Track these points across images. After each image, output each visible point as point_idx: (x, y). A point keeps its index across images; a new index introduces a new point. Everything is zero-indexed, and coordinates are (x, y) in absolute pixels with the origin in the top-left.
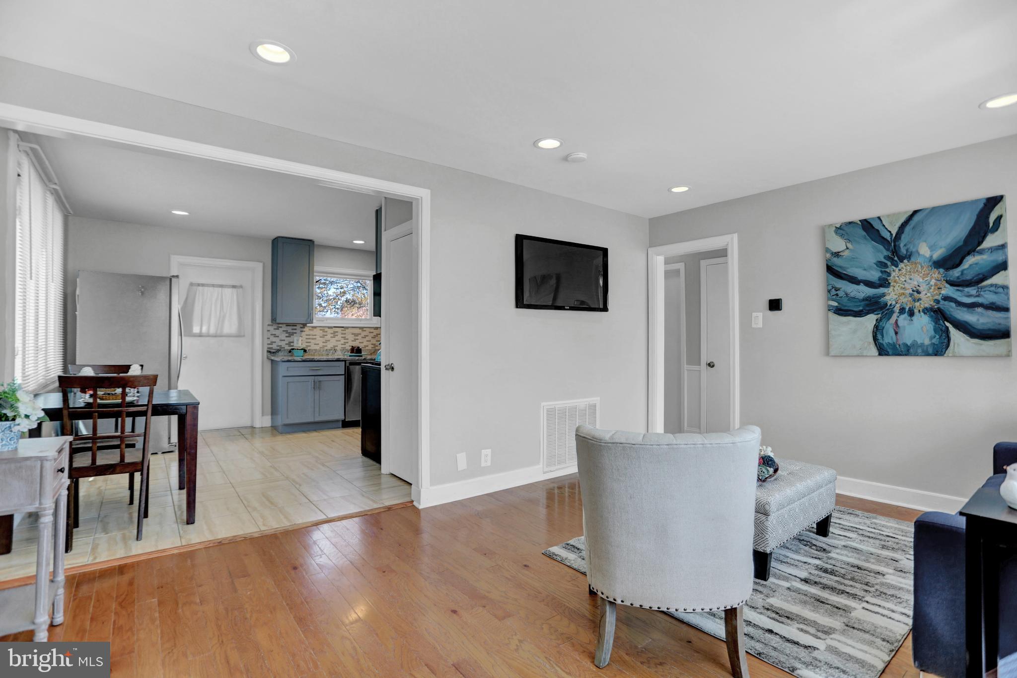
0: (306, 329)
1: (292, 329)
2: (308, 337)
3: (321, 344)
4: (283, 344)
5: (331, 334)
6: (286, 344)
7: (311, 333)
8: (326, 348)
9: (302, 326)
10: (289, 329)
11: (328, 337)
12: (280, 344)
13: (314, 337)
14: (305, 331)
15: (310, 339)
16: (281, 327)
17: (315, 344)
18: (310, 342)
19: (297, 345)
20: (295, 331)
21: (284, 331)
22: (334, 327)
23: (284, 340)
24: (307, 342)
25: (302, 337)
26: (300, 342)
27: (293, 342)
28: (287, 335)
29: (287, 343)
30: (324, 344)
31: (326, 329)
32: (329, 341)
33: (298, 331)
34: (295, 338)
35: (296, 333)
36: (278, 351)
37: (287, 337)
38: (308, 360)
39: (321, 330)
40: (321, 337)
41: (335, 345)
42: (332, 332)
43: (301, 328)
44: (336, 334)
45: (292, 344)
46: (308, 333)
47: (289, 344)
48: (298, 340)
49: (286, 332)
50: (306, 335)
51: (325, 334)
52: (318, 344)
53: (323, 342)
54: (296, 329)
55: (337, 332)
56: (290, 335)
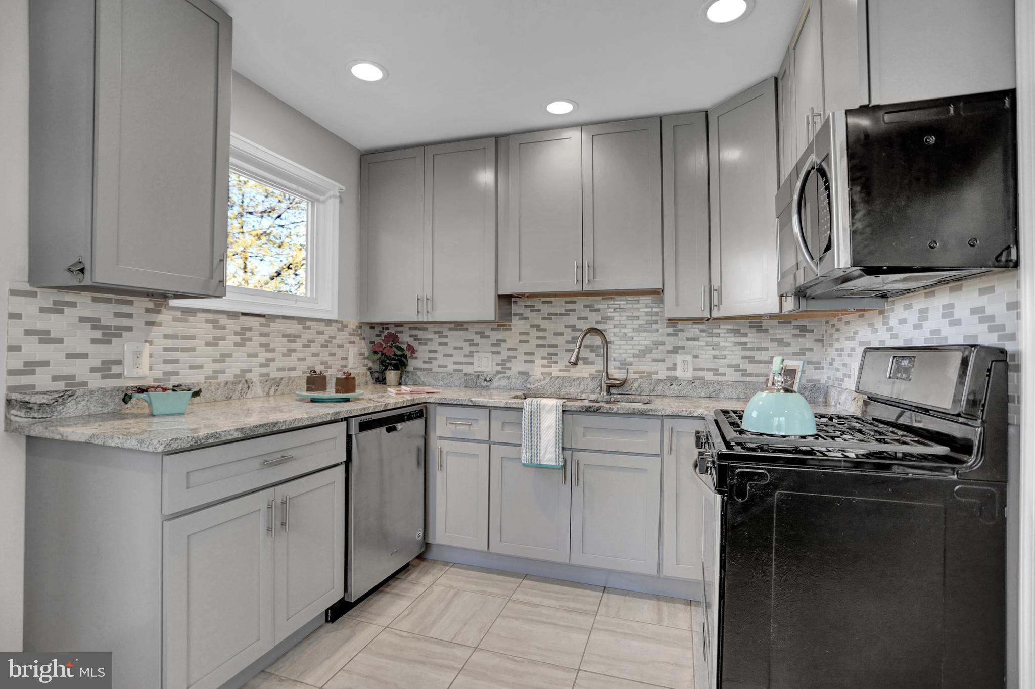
0: (164, 317)
1: (117, 315)
2: (170, 343)
3: (210, 367)
4: (80, 370)
5: (236, 334)
6: (93, 370)
7: (180, 329)
8: (222, 378)
9: (151, 305)
10: (106, 312)
11: (226, 345)
12: (66, 371)
13: (189, 344)
14: (160, 324)
15: (176, 349)
16: (73, 305)
17: (192, 367)
18: (176, 361)
19: (135, 373)
20: (125, 322)
21: (82, 320)
22: (243, 314)
23: (85, 356)
24: (166, 362)
25: (151, 343)
26: (145, 361)
27: (119, 362)
28: (98, 334)
29: (98, 363)
30: (218, 366)
31: (223, 320)
32: (230, 355)
33: (137, 322)
34: (125, 347)
35: (130, 329)
36: (64, 396)
37: (94, 342)
38: (262, 431)
39: (207, 321)
40: (208, 344)
41: (245, 366)
42: (238, 329)
43: (148, 310)
44: (248, 334)
45: (115, 369)
46: (170, 331)
47: (106, 369)
48: (138, 355)
49: (95, 323)
50: (166, 337)
51: (219, 333)
52: (201, 367)
53: (215, 361)
54: (130, 316)
55: (250, 329)
56: (109, 334)
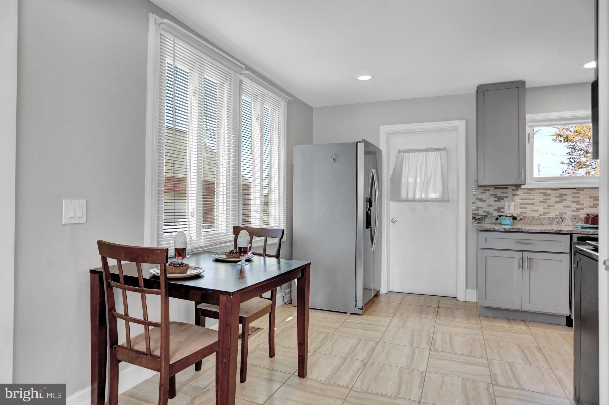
0: (520, 192)
1: (502, 193)
2: (522, 201)
3: (541, 211)
4: (491, 210)
5: (556, 197)
6: (495, 210)
7: (527, 196)
8: (548, 215)
9: (515, 188)
10: (499, 192)
11: (552, 202)
12: (487, 210)
13: (532, 202)
14: (518, 195)
15: (525, 204)
16: (489, 190)
17: (532, 211)
18: (526, 208)
19: (508, 212)
20: (505, 195)
21: (491, 195)
22: (561, 188)
23: (492, 206)
24: (521, 208)
25: (515, 202)
26: (512, 208)
27: (503, 208)
28: (496, 199)
29: (496, 208)
30: (546, 211)
31: (549, 192)
32: (553, 206)
33: (510, 195)
34: (506, 204)
35: (507, 197)
36: (485, 217)
37: (495, 201)
39: (540, 193)
40: (540, 202)
41: (562, 211)
42: (558, 195)
43: (513, 190)
44: (564, 197)
45: (502, 210)
46: (522, 197)
47: (499, 209)
48: (509, 206)
49: (495, 195)
50: (521, 199)
51: (547, 197)
52: (537, 211)
53: (544, 208)
54: (507, 193)
55: (566, 195)
56: (500, 199)
